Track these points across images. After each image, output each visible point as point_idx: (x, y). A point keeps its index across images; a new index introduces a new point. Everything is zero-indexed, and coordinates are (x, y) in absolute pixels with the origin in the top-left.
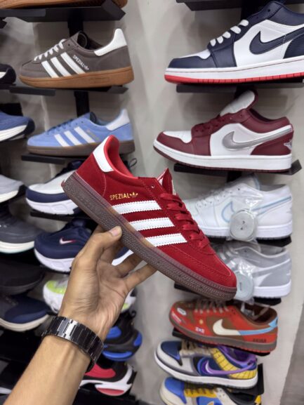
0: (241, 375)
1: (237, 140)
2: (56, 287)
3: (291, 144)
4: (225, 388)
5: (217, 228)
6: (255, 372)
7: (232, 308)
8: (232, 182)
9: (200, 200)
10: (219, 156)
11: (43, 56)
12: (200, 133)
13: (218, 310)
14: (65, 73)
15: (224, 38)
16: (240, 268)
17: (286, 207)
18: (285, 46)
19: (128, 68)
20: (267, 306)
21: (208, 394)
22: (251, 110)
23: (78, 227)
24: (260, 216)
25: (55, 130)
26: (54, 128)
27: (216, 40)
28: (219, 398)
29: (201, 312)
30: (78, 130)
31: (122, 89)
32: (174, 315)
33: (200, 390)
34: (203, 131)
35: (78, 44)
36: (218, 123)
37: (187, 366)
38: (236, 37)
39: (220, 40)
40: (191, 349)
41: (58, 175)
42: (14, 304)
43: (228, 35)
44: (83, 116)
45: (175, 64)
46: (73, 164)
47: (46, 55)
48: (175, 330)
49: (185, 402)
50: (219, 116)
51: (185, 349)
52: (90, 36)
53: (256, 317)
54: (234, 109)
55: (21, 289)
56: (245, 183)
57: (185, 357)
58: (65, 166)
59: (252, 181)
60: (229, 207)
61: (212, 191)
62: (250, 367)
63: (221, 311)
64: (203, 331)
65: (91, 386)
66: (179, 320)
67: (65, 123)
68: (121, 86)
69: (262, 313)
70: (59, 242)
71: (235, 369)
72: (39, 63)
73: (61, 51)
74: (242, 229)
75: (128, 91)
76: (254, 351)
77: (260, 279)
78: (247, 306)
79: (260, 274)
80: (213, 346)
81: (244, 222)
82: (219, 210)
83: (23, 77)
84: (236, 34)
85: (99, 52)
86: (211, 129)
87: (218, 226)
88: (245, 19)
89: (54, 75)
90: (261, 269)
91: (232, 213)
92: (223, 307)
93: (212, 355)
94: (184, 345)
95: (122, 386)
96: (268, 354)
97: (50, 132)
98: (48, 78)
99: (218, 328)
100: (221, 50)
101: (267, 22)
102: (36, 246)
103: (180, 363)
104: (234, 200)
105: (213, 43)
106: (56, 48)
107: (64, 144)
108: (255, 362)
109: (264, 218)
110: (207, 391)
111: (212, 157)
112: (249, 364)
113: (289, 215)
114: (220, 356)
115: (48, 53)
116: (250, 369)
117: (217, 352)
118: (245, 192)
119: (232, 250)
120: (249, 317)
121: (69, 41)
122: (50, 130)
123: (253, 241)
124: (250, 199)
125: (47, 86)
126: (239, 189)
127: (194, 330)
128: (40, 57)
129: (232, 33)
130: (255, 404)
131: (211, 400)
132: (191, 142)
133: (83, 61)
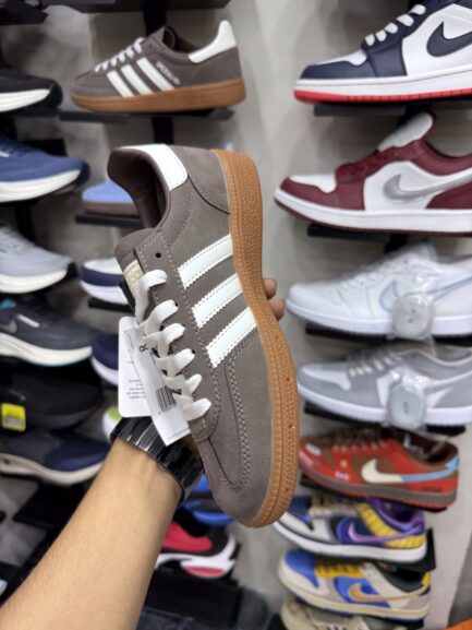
0: (403, 542)
1: (405, 187)
4: (375, 562)
5: (372, 321)
6: (422, 539)
7: (391, 442)
8: (393, 253)
9: (345, 280)
10: (379, 209)
11: (110, 65)
12: (347, 177)
14: (144, 89)
15: (387, 33)
16: (405, 381)
19: (237, 81)
20: (442, 438)
21: (350, 573)
22: (425, 142)
24: (438, 302)
27: (375, 37)
28: (369, 579)
29: (344, 449)
31: (226, 114)
32: (302, 454)
33: (340, 567)
34: (353, 174)
35: (163, 45)
36: (377, 161)
37: (322, 530)
38: (406, 31)
39: (382, 36)
40: (327, 507)
42: (58, 443)
43: (392, 28)
45: (311, 73)
48: (305, 476)
49: (316, 584)
50: (376, 152)
51: (317, 505)
52: (181, 34)
53: (426, 456)
54: (401, 139)
55: (68, 420)
56: (415, 252)
57: (318, 517)
59: (425, 250)
60: (391, 290)
61: (363, 266)
62: (415, 530)
63: (374, 447)
64: (346, 477)
65: (175, 564)
66: (309, 462)
68: (224, 108)
69: (435, 450)
71: (393, 533)
72: (103, 74)
73: (138, 56)
74: (410, 321)
75: (235, 117)
76: (424, 504)
78: (415, 438)
79: (436, 389)
80: (360, 500)
81: (414, 311)
82: (375, 294)
83: (76, 97)
84: (406, 27)
85: (197, 57)
86: (365, 171)
87: (374, 318)
88: (420, 3)
89: (126, 92)
90: (437, 383)
91: (395, 298)
92: (376, 440)
93: (359, 514)
94: (315, 500)
95: (221, 562)
96: (443, 509)
98: (117, 98)
99: (370, 473)
100: (382, 51)
101: (454, 7)
102: (95, 354)
103: (311, 527)
104: (400, 278)
105: (370, 40)
106: (129, 52)
108: (421, 524)
109: (443, 305)
110: (350, 568)
111: (367, 212)
112: (415, 526)
114: (370, 515)
115: (118, 60)
116: (416, 534)
117: (366, 509)
118: (415, 266)
119: (392, 354)
120: (415, 455)
121: (151, 41)
123: (427, 339)
124: (423, 277)
125: (115, 109)
126: (406, 262)
127: (333, 475)
128: (105, 65)
129: (400, 25)
130: (422, 586)
131: (354, 581)
132: (336, 191)
133: (171, 70)
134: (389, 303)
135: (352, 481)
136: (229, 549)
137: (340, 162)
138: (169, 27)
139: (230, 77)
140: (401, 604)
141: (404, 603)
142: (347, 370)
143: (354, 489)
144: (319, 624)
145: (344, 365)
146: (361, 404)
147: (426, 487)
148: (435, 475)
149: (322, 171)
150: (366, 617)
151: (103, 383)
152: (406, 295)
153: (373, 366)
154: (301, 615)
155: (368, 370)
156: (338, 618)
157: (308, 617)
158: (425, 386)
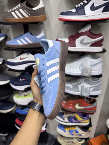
0: (84, 121)
1: (85, 41)
2: (18, 96)
3: (103, 43)
4: (78, 126)
5: (78, 73)
6: (89, 120)
7: (82, 99)
8: (82, 56)
9: (71, 63)
10: (79, 47)
11: (12, 10)
12: (72, 39)
13: (77, 100)
14: (21, 17)
15: (81, 5)
16: (85, 86)
17: (101, 64)
18: (102, 8)
19: (45, 15)
20: (93, 98)
21: (73, 129)
22: (90, 31)
23: (27, 74)
24: (92, 68)
25: (17, 39)
26: (16, 38)
27: (78, 5)
28: (77, 130)
29: (71, 101)
30: (26, 38)
31: (42, 23)
33: (70, 128)
34: (73, 38)
35: (26, 6)
36: (78, 35)
37: (66, 120)
39: (79, 5)
40: (67, 114)
41: (18, 55)
42: (2, 104)
43: (82, 3)
44: (27, 33)
45: (62, 14)
46: (25, 51)
47: (13, 9)
48: (62, 108)
49: (65, 132)
50: (78, 33)
51: (65, 114)
52: (30, 3)
53: (89, 102)
54: (84, 30)
55: (4, 98)
56: (87, 56)
57: (65, 117)
58: (21, 52)
59: (89, 56)
60: (82, 65)
61: (75, 60)
63: (78, 101)
64: (72, 108)
66: (63, 105)
67: (20, 36)
68: (41, 22)
69: (91, 100)
70: (19, 80)
71: (82, 119)
72: (10, 13)
73: (19, 8)
74: (86, 72)
75: (44, 24)
76: (89, 113)
77: (92, 89)
78: (87, 98)
79: (92, 87)
80: (75, 113)
81: (87, 70)
82: (78, 66)
84: (85, 3)
85: (34, 9)
86: (76, 38)
87: (78, 72)
89: (16, 17)
91: (83, 67)
92: (78, 99)
93: (75, 116)
94: (65, 113)
95: (43, 129)
96: (93, 114)
97: (15, 39)
99: (77, 107)
100: (79, 9)
102: (10, 82)
103: (64, 119)
104: (83, 63)
105: (77, 6)
106: (17, 7)
107: (21, 44)
108: (88, 117)
109: (94, 68)
110: (73, 128)
111: (76, 47)
112: (87, 118)
113: (102, 67)
114: (77, 116)
115: (14, 9)
116: (87, 119)
118: (87, 60)
119: (82, 80)
120: (87, 102)
121: (22, 4)
122: (15, 38)
123: (90, 76)
124: (89, 62)
125: (14, 22)
126: (85, 59)
127: (69, 108)
128: (11, 10)
129: (84, 3)
130: (89, 130)
131: (74, 130)
132: (69, 42)
133: (28, 12)
134: (81, 68)
135: (73, 109)
136: (45, 125)
137: (69, 35)
138: (27, 1)
139: (43, 14)
140: (84, 135)
141: (85, 134)
142: (72, 83)
143: (74, 110)
144: (66, 140)
145: (71, 82)
146: (75, 91)
147: (90, 109)
148: (92, 106)
149: (65, 38)
150: (76, 138)
151: (13, 89)
152: (85, 66)
153: (77, 83)
154: (62, 139)
155: (76, 83)
156: (70, 139)
157: (63, 139)
158: (90, 87)
